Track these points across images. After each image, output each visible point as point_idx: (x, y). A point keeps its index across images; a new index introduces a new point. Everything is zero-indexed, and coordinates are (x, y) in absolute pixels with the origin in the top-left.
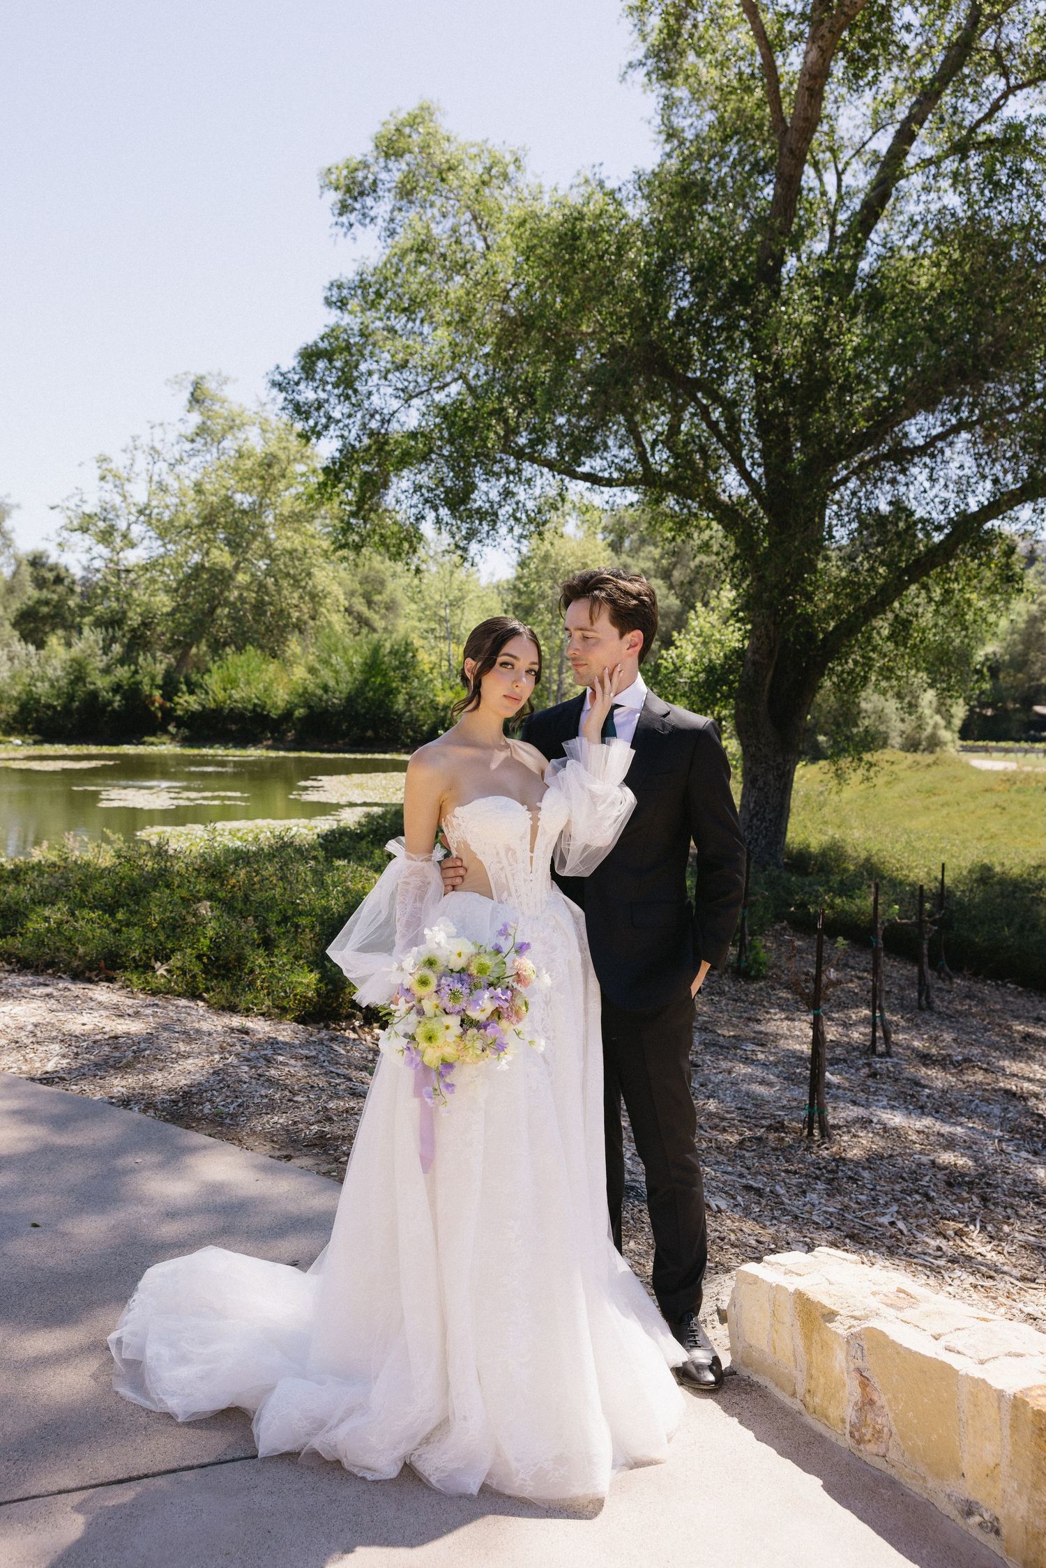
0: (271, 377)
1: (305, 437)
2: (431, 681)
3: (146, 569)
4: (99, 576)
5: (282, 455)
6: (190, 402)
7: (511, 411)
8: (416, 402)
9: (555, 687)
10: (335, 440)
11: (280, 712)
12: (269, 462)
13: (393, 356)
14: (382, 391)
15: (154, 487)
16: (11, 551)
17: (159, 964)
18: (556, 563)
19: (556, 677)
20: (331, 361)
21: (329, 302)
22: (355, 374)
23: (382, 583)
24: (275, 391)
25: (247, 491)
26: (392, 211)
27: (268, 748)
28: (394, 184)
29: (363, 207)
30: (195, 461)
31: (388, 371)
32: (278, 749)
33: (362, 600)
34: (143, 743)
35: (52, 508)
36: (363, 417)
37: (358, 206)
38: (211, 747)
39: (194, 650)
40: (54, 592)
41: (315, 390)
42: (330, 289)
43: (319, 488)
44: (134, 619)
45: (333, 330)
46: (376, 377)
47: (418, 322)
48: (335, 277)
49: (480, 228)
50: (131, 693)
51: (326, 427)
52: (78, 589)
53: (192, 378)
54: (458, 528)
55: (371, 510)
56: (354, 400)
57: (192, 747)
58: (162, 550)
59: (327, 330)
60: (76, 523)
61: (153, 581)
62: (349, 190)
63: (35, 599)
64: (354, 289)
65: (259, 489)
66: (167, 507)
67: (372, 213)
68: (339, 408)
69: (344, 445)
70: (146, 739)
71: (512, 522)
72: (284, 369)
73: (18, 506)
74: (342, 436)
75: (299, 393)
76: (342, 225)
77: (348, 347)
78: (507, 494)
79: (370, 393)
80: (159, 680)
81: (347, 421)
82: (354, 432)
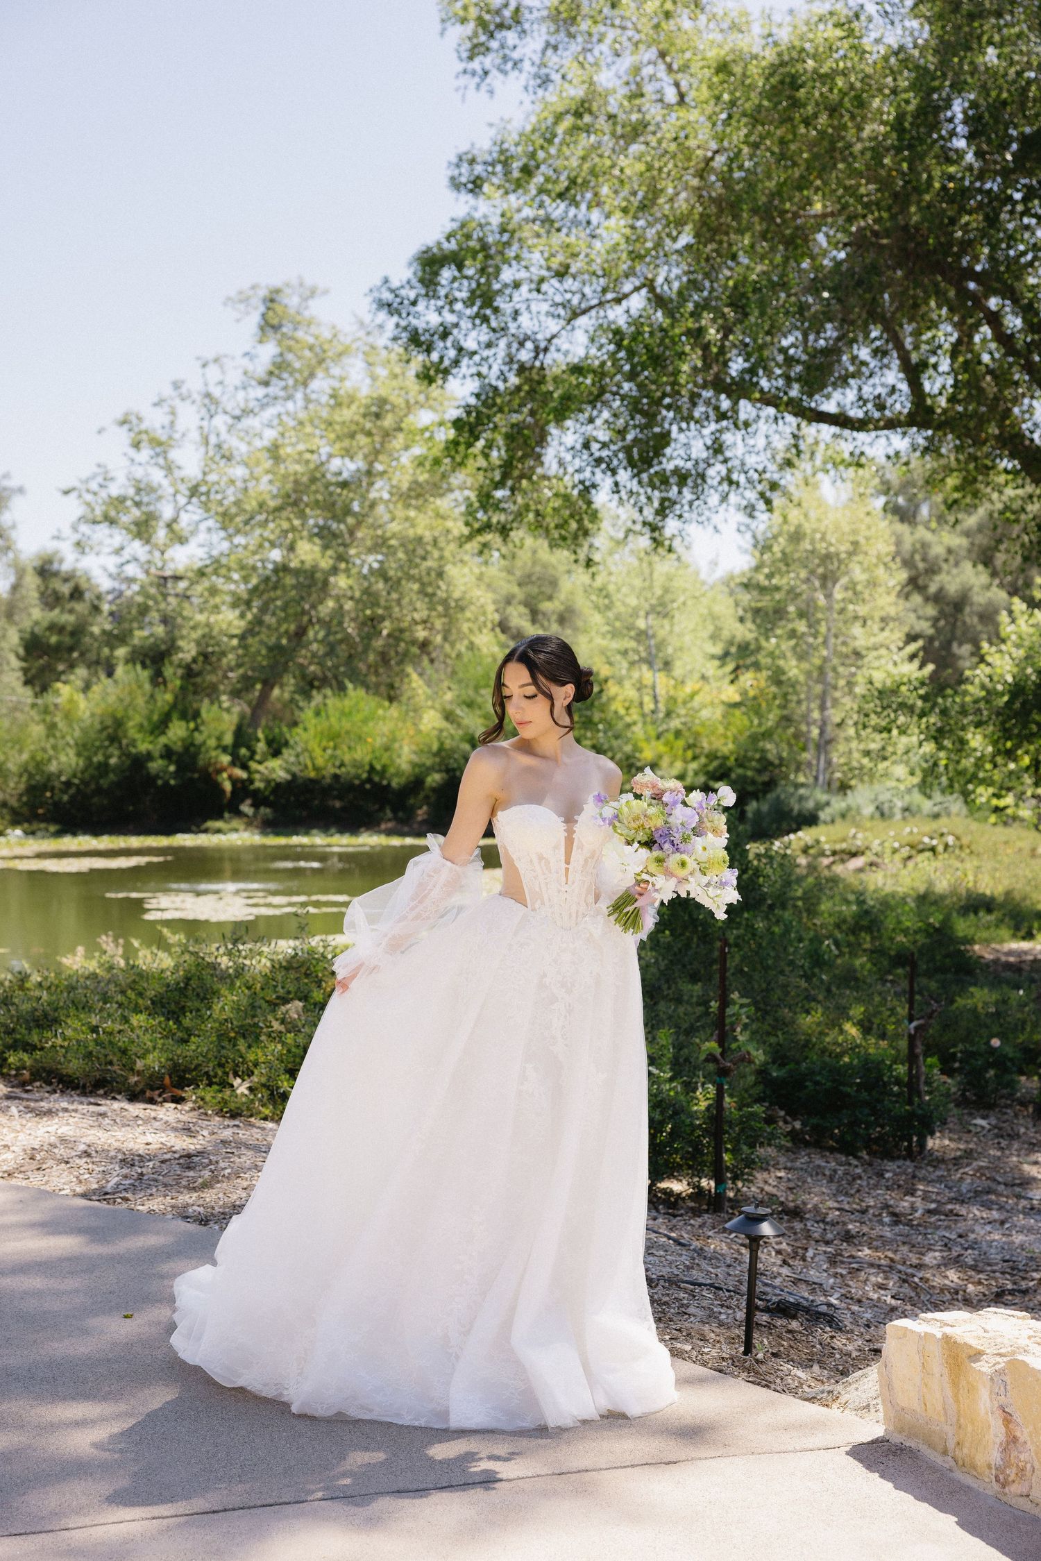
0: (376, 295)
1: (427, 377)
2: (628, 726)
3: (201, 573)
4: (136, 587)
5: (396, 399)
6: (262, 329)
7: (712, 331)
8: (583, 321)
9: (815, 732)
10: (469, 380)
11: (403, 780)
12: (378, 409)
13: (547, 260)
14: (534, 307)
15: (211, 453)
16: (11, 555)
17: (239, 1080)
18: (813, 542)
19: (816, 715)
20: (460, 267)
21: (456, 184)
22: (496, 286)
23: (554, 583)
24: (382, 315)
25: (348, 454)
26: (544, 52)
27: (389, 833)
28: (545, 13)
29: (502, 46)
30: (271, 412)
31: (542, 280)
32: (403, 834)
33: (522, 609)
34: (206, 831)
35: (66, 493)
36: (509, 346)
37: (494, 44)
38: (307, 833)
39: (276, 692)
40: (71, 611)
41: (439, 310)
42: (458, 166)
43: (447, 448)
44: (188, 650)
45: (463, 226)
46: (524, 288)
47: (583, 207)
48: (464, 147)
49: (669, 68)
50: (186, 757)
51: (456, 363)
52: (106, 607)
53: (263, 293)
54: (649, 498)
55: (522, 476)
56: (494, 324)
57: (277, 834)
58: (225, 546)
59: (455, 225)
60: (98, 512)
61: (213, 591)
62: (481, 22)
63: (45, 624)
64: (493, 164)
65: (366, 450)
66: (232, 482)
67: (516, 55)
68: (474, 334)
69: (482, 387)
70: (211, 824)
71: (725, 486)
72: (395, 283)
73: (21, 490)
74: (479, 375)
75: (417, 316)
76: (474, 73)
77: (485, 247)
78: (717, 448)
79: (516, 313)
80: (228, 739)
81: (486, 353)
82: (495, 368)
